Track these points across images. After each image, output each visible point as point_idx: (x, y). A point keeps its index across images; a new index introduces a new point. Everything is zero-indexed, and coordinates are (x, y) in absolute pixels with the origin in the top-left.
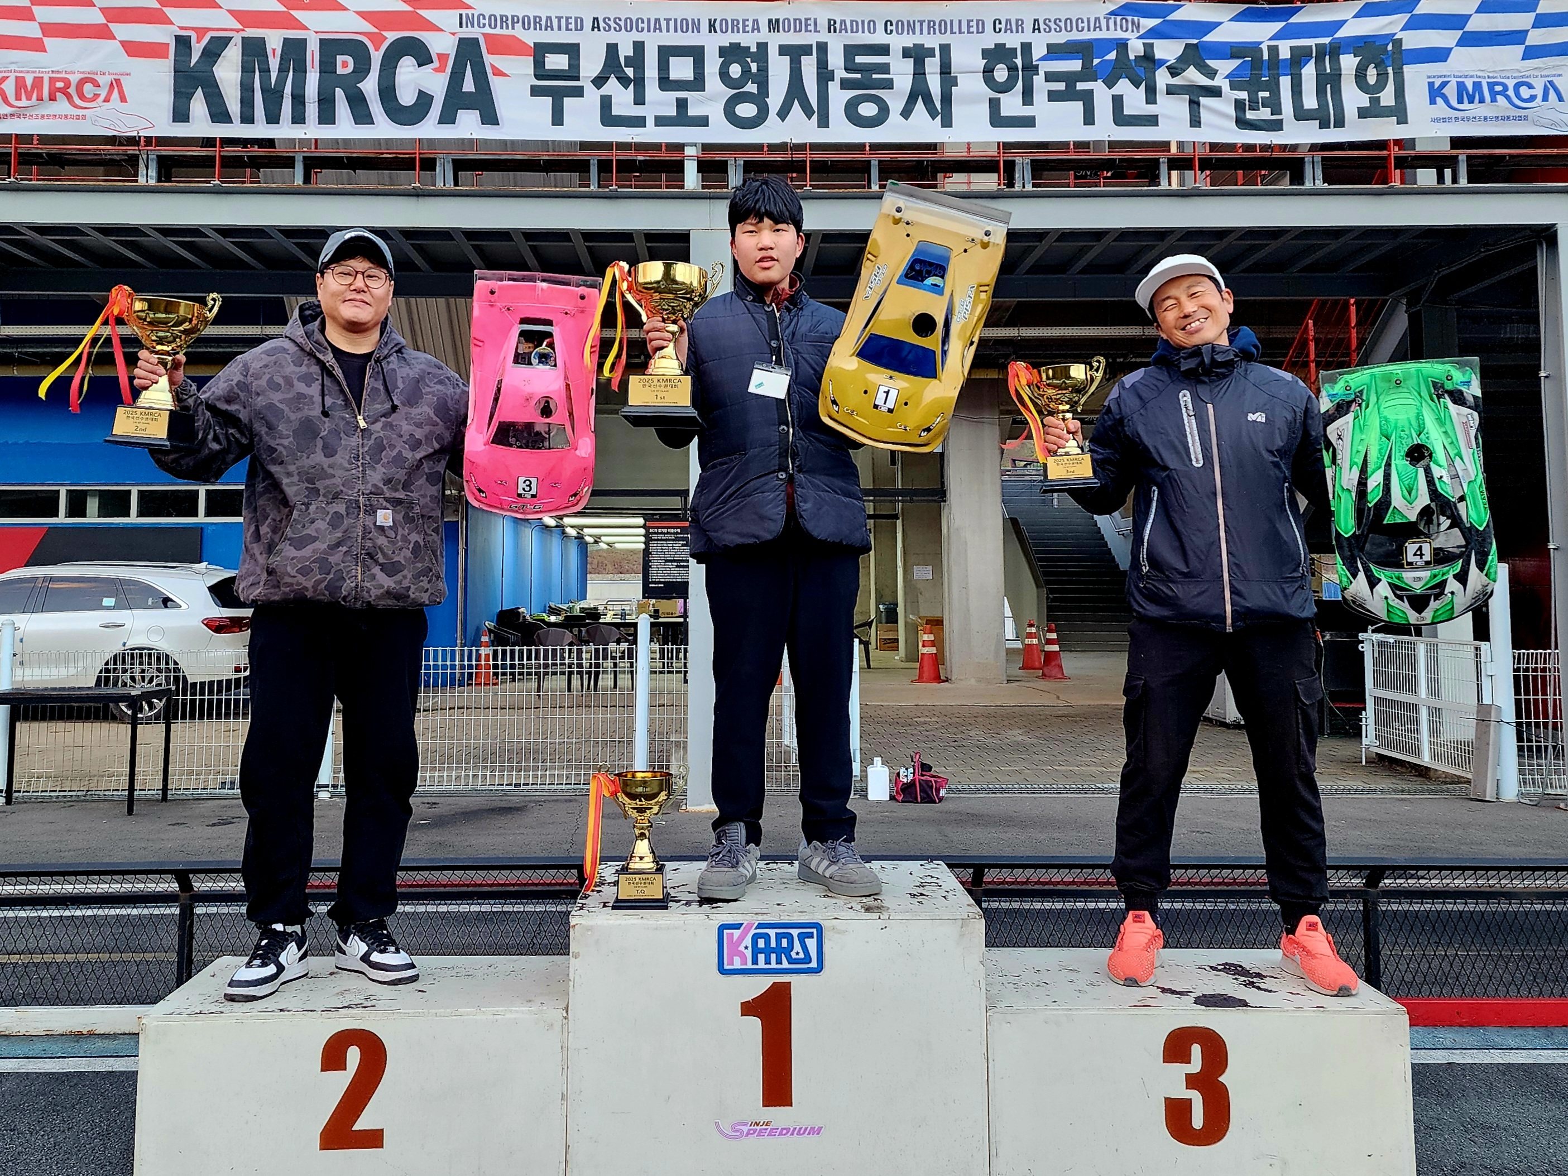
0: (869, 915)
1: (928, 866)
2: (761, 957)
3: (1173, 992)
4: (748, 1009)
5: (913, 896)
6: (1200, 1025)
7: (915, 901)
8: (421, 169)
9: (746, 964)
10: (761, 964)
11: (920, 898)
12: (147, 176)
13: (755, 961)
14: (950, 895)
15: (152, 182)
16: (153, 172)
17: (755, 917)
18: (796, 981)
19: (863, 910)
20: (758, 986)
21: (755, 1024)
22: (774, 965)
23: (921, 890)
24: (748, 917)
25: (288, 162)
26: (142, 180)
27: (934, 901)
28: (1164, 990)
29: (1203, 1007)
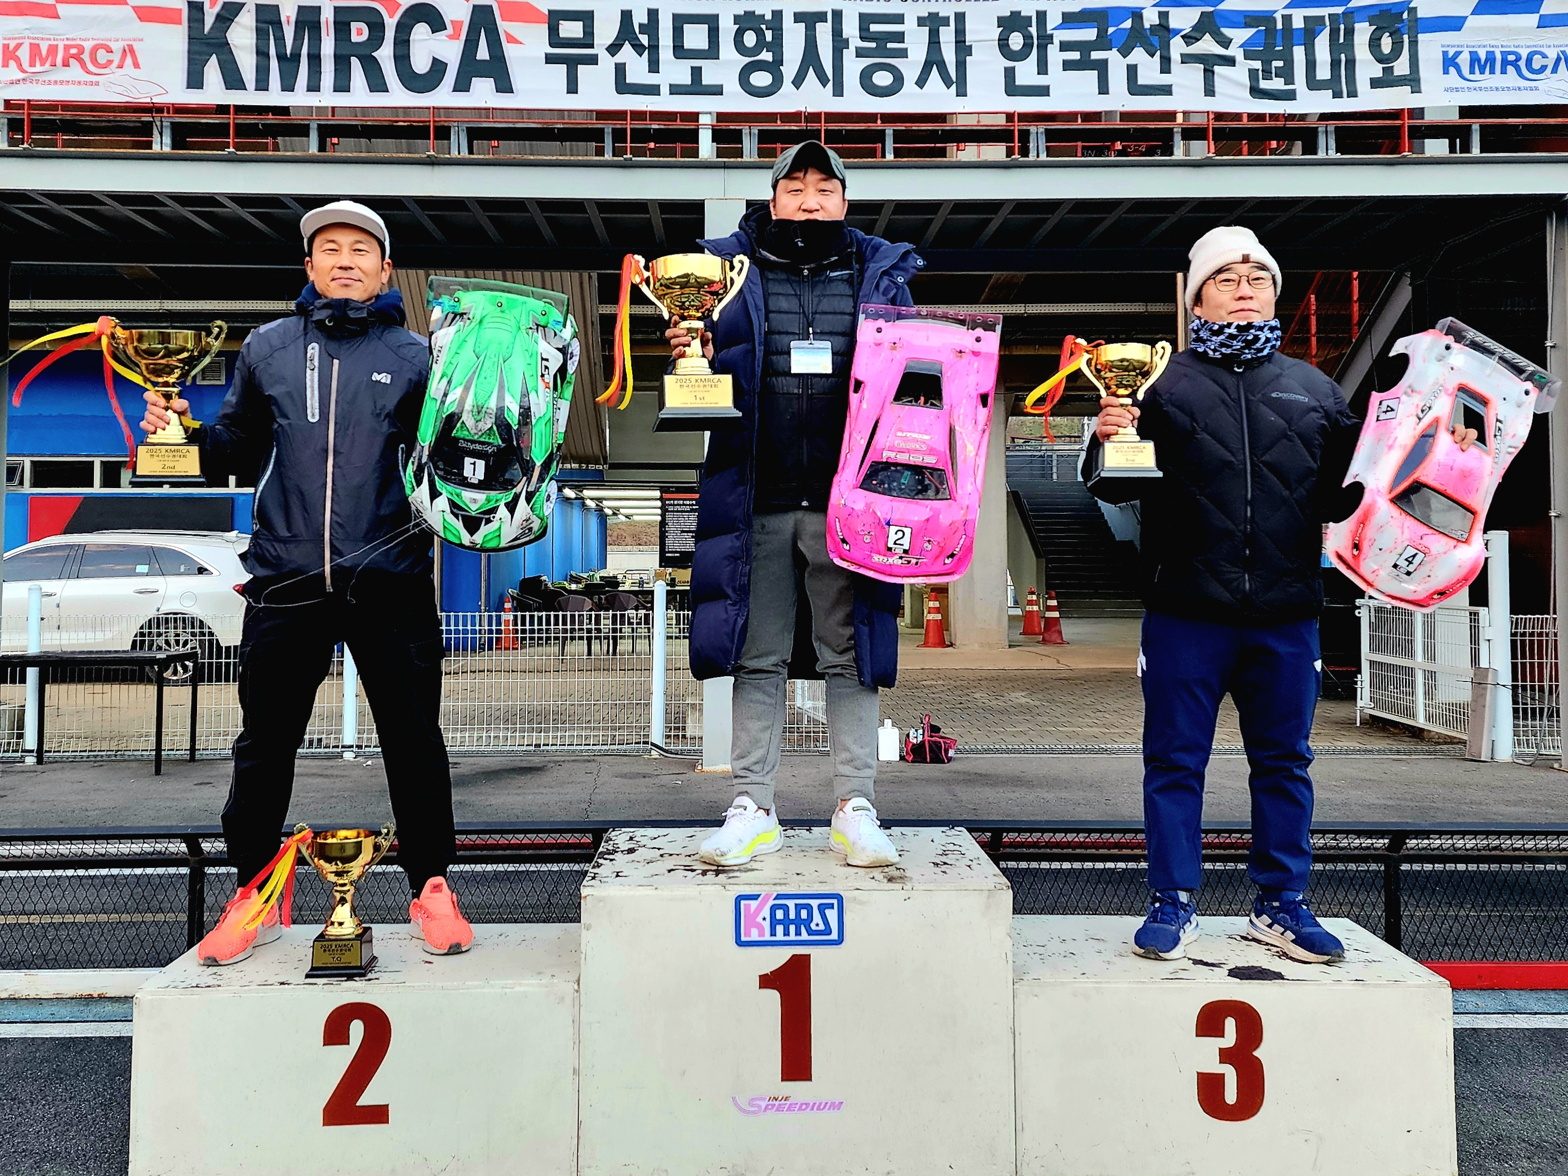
0: (891, 886)
1: (949, 833)
2: (780, 929)
3: (1206, 964)
4: (766, 981)
5: (936, 864)
6: (1234, 998)
7: (938, 870)
8: (435, 138)
9: (763, 935)
10: (780, 936)
11: (944, 868)
12: (162, 143)
13: (773, 934)
14: (974, 865)
15: (167, 149)
16: (167, 140)
17: (774, 888)
18: (816, 953)
19: (885, 880)
20: (777, 958)
21: (773, 997)
22: (792, 937)
23: (944, 859)
24: (766, 888)
25: (302, 131)
26: (156, 148)
27: (957, 870)
28: (1196, 962)
29: (1238, 980)
